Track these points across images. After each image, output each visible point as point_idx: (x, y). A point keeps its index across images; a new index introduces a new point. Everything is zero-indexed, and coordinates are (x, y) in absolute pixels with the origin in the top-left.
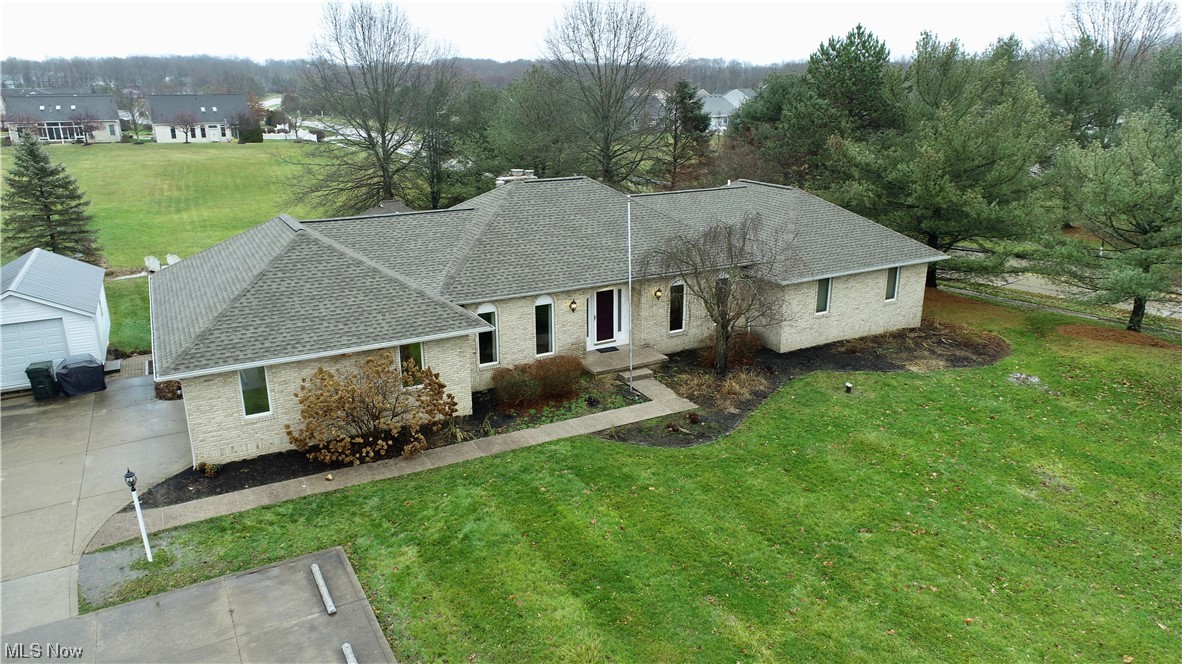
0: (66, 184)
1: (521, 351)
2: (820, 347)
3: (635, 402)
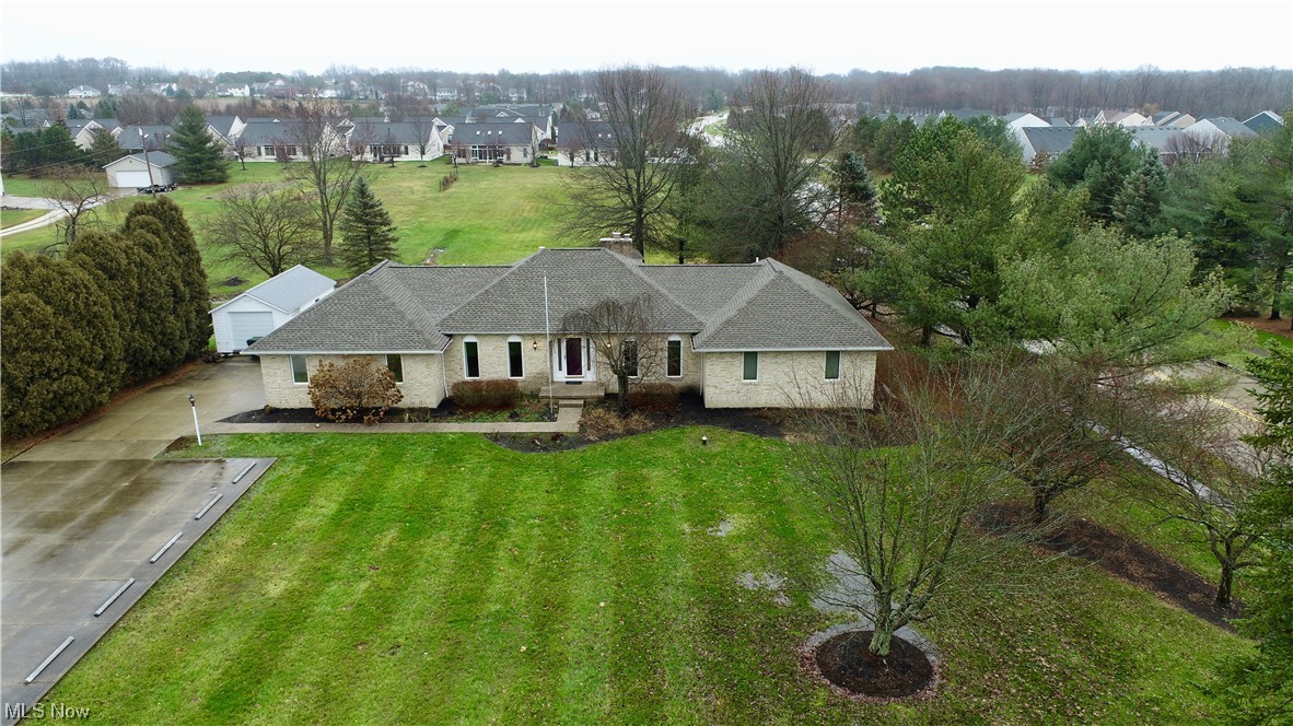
1: (498, 373)
2: (747, 409)
3: (543, 420)
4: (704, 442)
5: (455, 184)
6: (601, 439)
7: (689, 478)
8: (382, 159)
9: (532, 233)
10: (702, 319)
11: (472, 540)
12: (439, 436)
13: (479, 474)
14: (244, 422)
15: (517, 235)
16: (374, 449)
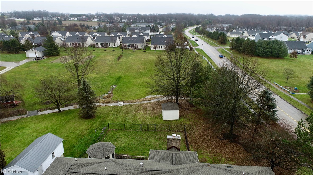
5: (122, 58)
8: (103, 47)
9: (142, 79)
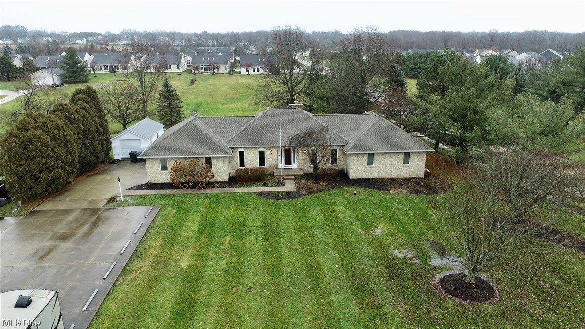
0: (175, 95)
1: (253, 165)
2: (369, 179)
3: (279, 186)
4: (355, 194)
5: (196, 82)
6: (308, 193)
7: (354, 210)
8: (159, 71)
9: (236, 104)
10: (346, 139)
11: (266, 239)
12: (233, 194)
13: (258, 210)
14: (139, 190)
15: (229, 105)
16: (206, 200)
